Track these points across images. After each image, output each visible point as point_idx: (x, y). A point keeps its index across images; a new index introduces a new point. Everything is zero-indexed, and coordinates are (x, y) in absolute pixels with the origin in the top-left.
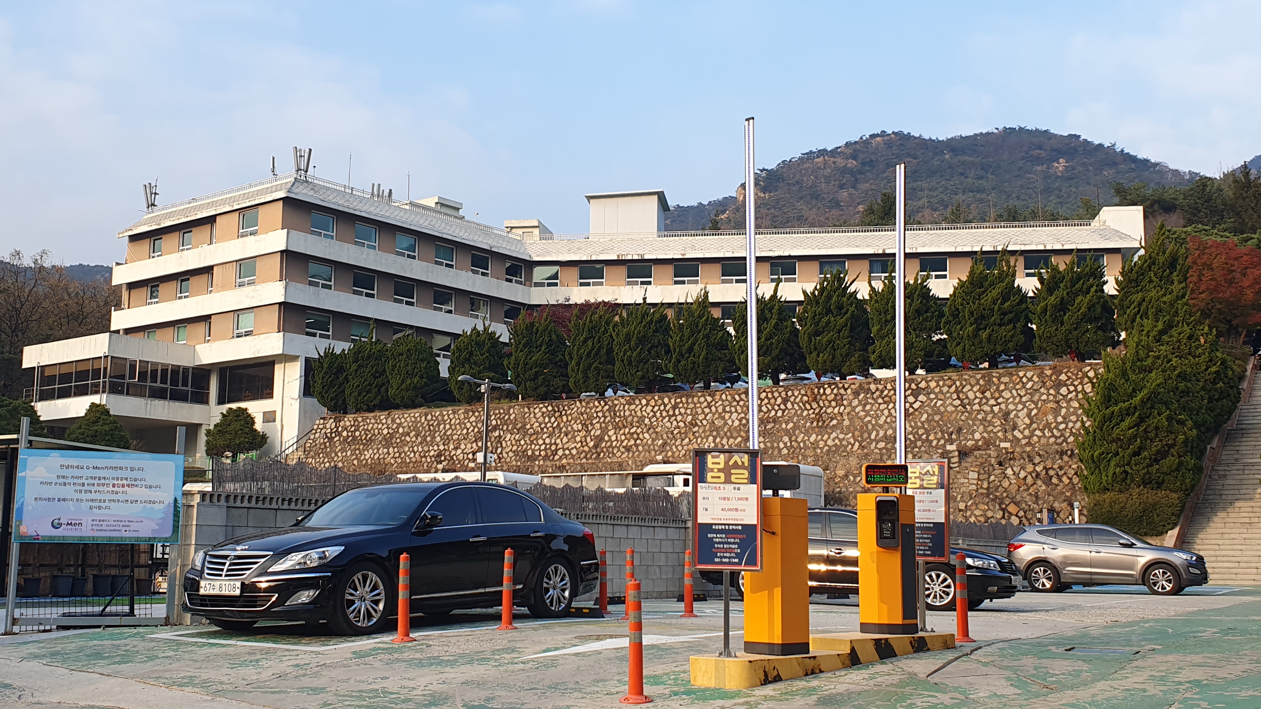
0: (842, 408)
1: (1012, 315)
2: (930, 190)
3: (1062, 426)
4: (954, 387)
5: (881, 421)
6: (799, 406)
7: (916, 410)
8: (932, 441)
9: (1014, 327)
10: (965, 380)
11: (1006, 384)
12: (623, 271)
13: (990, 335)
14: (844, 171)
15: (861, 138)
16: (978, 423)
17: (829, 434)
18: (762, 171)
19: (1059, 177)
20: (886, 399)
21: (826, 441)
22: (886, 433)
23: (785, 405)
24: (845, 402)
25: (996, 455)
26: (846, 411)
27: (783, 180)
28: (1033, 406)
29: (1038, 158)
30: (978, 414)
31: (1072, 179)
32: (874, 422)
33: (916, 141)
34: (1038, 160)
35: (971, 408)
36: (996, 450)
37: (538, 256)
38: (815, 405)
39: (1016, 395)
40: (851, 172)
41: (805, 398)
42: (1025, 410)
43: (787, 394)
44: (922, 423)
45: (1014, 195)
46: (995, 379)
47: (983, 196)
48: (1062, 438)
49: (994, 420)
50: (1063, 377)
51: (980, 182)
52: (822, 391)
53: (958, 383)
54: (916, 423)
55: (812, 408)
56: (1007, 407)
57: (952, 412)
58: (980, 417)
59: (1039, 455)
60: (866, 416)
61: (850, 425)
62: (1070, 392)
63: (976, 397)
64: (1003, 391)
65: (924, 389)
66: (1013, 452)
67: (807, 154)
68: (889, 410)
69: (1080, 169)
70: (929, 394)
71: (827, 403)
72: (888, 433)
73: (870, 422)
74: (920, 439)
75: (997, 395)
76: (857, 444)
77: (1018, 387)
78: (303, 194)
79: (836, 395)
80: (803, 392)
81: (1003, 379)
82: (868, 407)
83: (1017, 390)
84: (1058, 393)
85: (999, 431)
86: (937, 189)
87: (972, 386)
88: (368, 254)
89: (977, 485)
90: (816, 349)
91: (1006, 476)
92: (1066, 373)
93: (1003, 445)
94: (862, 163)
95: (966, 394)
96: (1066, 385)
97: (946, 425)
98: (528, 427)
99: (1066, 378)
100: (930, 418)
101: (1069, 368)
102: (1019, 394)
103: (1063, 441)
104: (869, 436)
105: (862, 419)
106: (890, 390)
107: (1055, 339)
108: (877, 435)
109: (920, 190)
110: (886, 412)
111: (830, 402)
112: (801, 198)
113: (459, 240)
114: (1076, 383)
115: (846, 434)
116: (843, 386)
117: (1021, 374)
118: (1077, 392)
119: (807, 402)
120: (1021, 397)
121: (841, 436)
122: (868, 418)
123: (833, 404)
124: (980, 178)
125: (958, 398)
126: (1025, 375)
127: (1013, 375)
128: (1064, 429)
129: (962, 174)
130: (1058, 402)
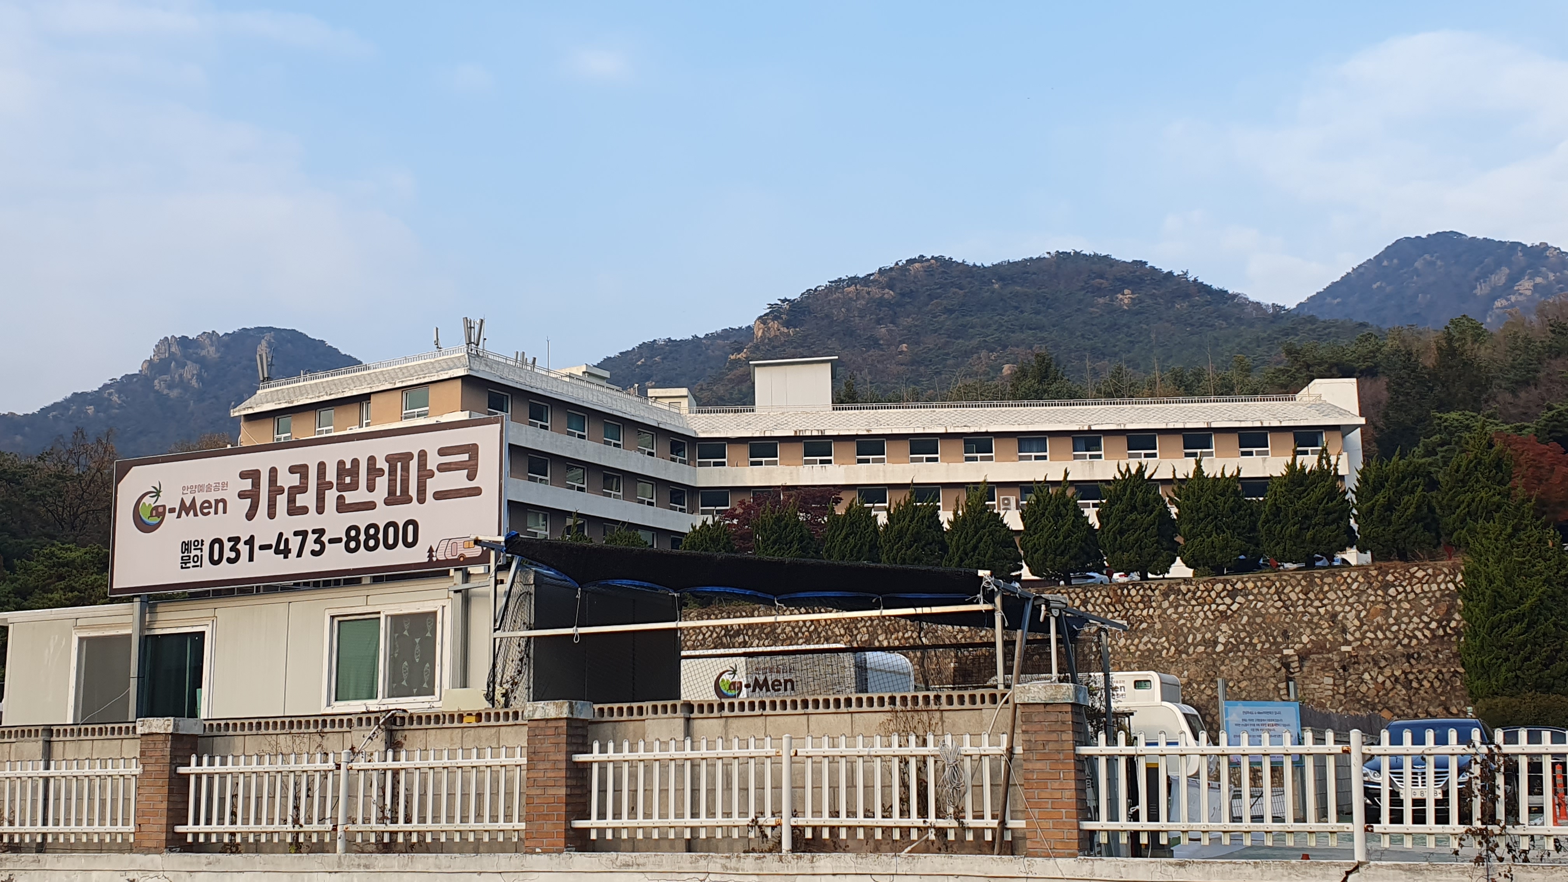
0: (1151, 610)
1: (1336, 515)
2: (983, 327)
3: (1395, 628)
4: (1274, 588)
5: (1198, 623)
6: (1101, 608)
7: (1235, 612)
8: (1256, 645)
9: (1338, 527)
10: (1285, 581)
11: (1329, 584)
12: (800, 448)
13: (1315, 535)
14: (881, 303)
15: (897, 264)
16: (1304, 625)
17: (1140, 638)
18: (783, 301)
19: (1125, 311)
20: (1200, 600)
21: (1137, 646)
22: (1204, 636)
23: (1086, 607)
24: (1154, 604)
25: (1338, 659)
26: (1156, 613)
27: (810, 313)
28: (1361, 607)
29: (1099, 289)
30: (1303, 616)
31: (1142, 313)
32: (1189, 625)
33: (960, 267)
34: (1099, 291)
35: (1295, 610)
36: (1337, 654)
37: (704, 432)
38: (1119, 607)
39: (1341, 596)
40: (889, 304)
41: (1107, 600)
42: (1354, 612)
43: (1086, 596)
44: (1243, 626)
45: (1078, 334)
46: (1317, 580)
47: (1045, 334)
48: (1396, 640)
49: (1322, 622)
50: (1390, 578)
51: (1039, 317)
52: (1125, 592)
53: (1278, 584)
54: (1236, 626)
55: (1116, 610)
56: (1333, 608)
57: (1274, 615)
58: (1305, 619)
59: (1385, 659)
60: (1179, 619)
61: (1162, 629)
62: (1399, 593)
63: (1299, 599)
64: (1327, 592)
65: (1241, 590)
66: (1357, 656)
67: (835, 281)
68: (1205, 613)
69: (1149, 301)
70: (1247, 595)
71: (1133, 606)
72: (1206, 636)
73: (1184, 625)
74: (1242, 643)
75: (1321, 596)
76: (1173, 648)
77: (1342, 588)
78: (483, 372)
79: (1142, 596)
80: (1104, 593)
81: (1325, 580)
82: (1181, 609)
83: (1342, 591)
84: (1387, 594)
85: (1327, 634)
86: (990, 326)
87: (1294, 587)
88: (544, 437)
89: (1333, 690)
90: (1120, 549)
91: (1363, 681)
92: (1393, 574)
93: (1344, 648)
94: (900, 294)
95: (1287, 595)
96: (1394, 586)
97: (1270, 628)
98: (779, 631)
99: (1393, 578)
100: (1251, 620)
101: (1395, 568)
102: (1345, 596)
103: (1398, 643)
104: (1186, 640)
105: (1176, 623)
106: (1203, 591)
107: (1382, 539)
108: (1194, 639)
109: (971, 328)
110: (1201, 614)
111: (1137, 604)
112: (832, 335)
113: (629, 417)
114: (1404, 584)
115: (1159, 638)
116: (1150, 588)
117: (1345, 574)
118: (1407, 593)
119: (1110, 604)
120: (1348, 598)
121: (1154, 640)
122: (1182, 621)
123: (1141, 605)
124: (1038, 313)
125: (1280, 599)
126: (1349, 576)
127: (1337, 576)
128: (1398, 631)
129: (1016, 308)
130: (1387, 603)
